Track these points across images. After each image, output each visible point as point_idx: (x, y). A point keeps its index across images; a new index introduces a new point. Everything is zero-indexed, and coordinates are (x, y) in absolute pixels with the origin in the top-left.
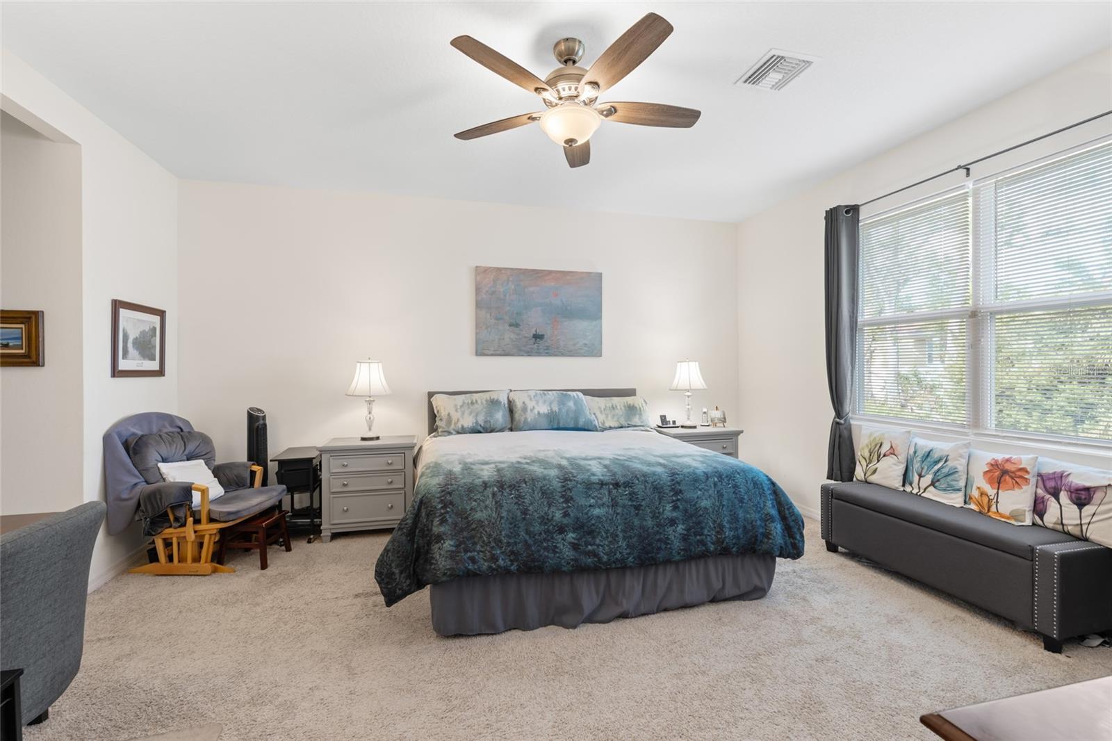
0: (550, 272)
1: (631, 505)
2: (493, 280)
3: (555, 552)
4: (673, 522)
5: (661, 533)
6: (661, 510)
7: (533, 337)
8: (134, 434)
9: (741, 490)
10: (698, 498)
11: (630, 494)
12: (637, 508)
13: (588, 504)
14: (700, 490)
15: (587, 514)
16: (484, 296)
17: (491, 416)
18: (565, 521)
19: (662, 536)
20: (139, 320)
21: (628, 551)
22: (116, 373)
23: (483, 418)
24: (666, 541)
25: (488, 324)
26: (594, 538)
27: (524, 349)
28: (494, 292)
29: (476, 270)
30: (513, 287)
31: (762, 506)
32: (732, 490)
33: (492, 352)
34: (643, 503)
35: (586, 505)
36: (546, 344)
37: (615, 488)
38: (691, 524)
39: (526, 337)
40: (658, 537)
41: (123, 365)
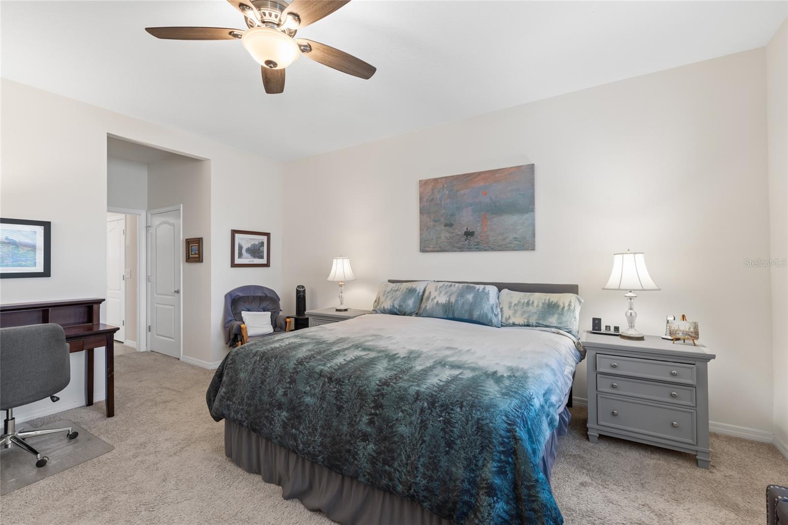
0: (479, 174)
1: (335, 404)
2: (432, 189)
3: (271, 424)
4: (365, 437)
5: (351, 444)
6: (358, 419)
7: (464, 235)
8: (238, 295)
9: (455, 430)
10: (397, 419)
11: (337, 392)
12: (340, 408)
13: (303, 390)
14: (402, 411)
15: (300, 399)
16: (425, 204)
17: (404, 302)
18: (283, 400)
19: (352, 448)
20: (250, 239)
21: (320, 449)
22: (233, 265)
23: (398, 303)
24: (355, 455)
25: (429, 226)
26: (300, 423)
27: (456, 245)
28: (432, 200)
29: (420, 183)
30: (447, 193)
31: (480, 463)
32: (441, 426)
33: (431, 249)
34: (345, 406)
35: (302, 391)
36: (476, 240)
37: (329, 383)
38: (383, 448)
39: (458, 235)
40: (348, 447)
41: (238, 261)
